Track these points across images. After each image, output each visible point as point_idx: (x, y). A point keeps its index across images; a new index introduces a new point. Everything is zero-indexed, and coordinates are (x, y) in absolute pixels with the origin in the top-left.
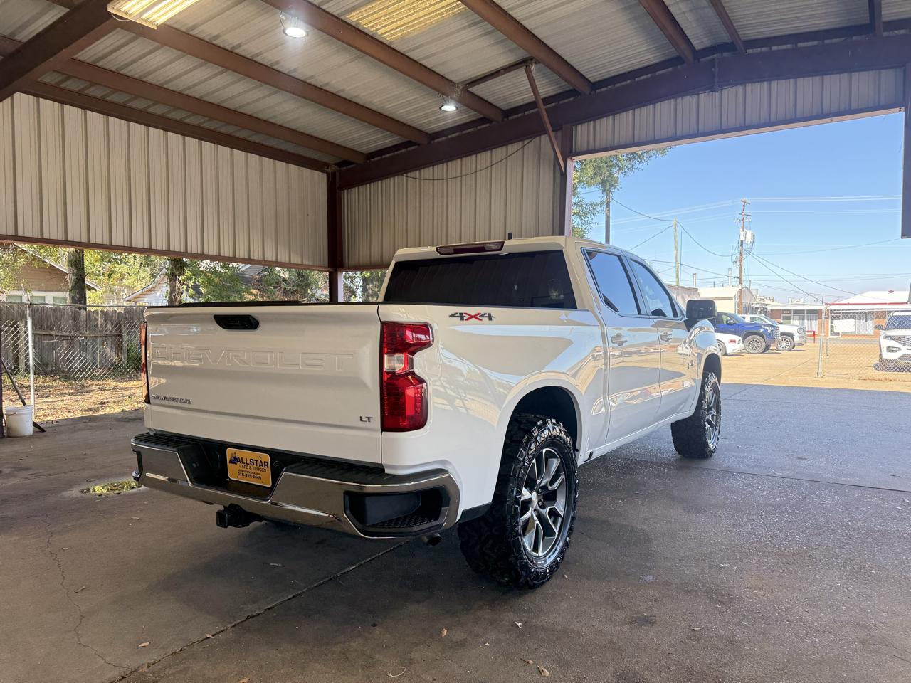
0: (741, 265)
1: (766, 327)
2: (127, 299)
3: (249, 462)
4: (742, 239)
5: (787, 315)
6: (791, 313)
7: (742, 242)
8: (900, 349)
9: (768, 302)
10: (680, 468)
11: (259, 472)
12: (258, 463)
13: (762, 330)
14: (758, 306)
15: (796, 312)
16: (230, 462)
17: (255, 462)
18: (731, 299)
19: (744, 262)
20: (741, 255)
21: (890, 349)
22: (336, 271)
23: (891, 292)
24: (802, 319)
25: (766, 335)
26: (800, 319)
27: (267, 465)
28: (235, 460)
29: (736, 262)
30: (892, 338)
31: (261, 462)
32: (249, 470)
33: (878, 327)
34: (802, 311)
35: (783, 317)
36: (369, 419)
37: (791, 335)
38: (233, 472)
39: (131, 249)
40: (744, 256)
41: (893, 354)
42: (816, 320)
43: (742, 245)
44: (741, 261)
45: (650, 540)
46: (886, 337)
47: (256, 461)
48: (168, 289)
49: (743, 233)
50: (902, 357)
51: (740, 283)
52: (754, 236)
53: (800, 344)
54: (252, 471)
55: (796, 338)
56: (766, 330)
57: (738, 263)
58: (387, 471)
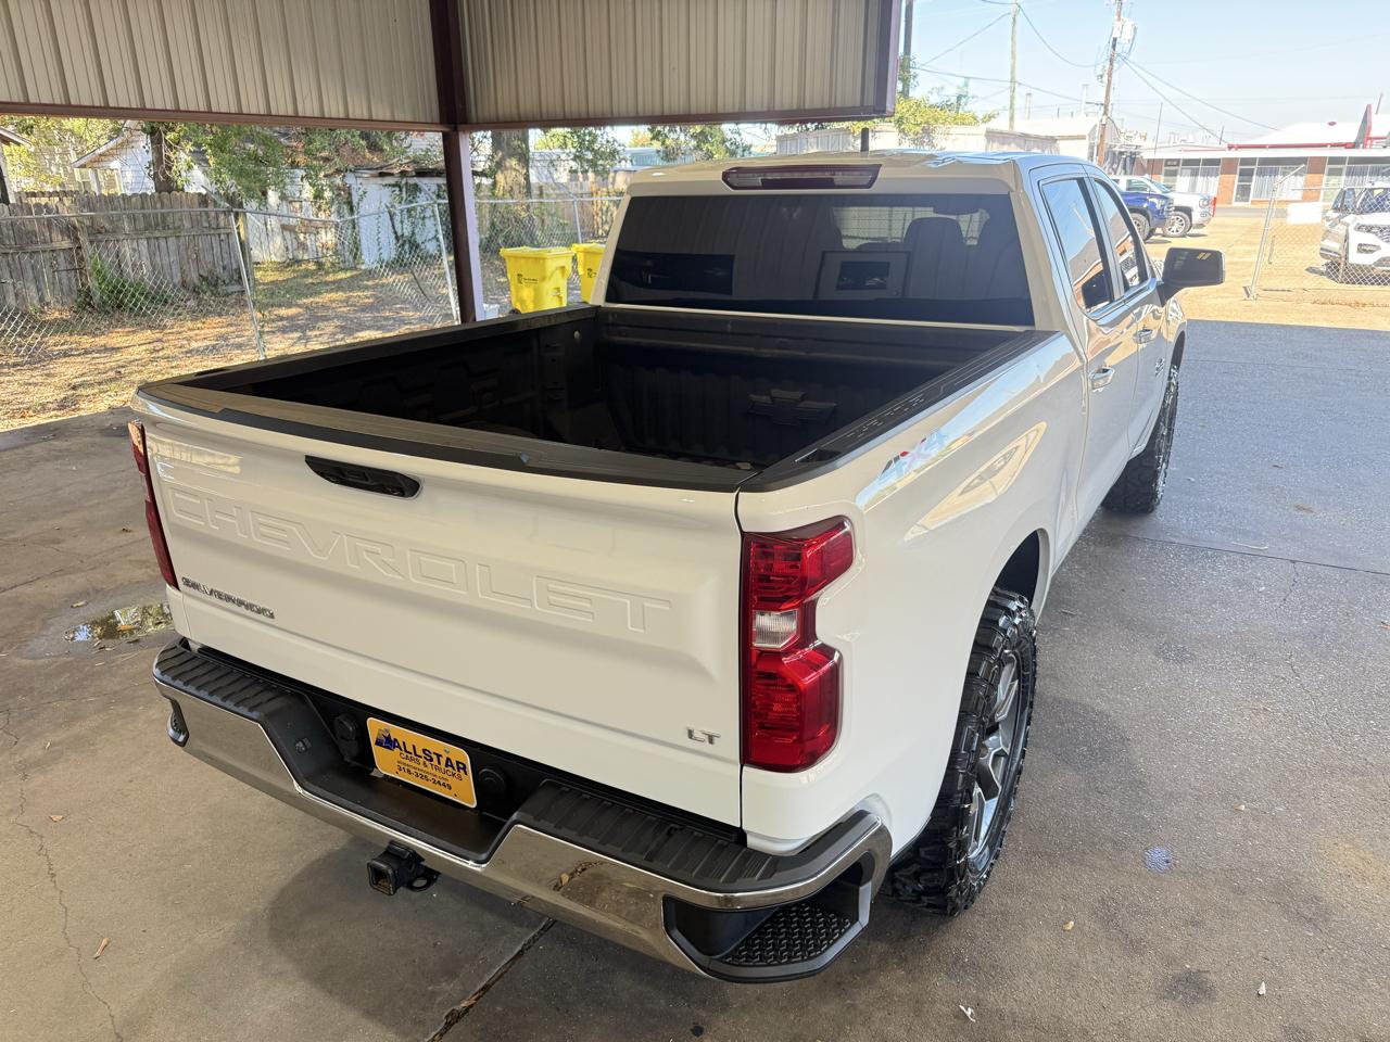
0: (1109, 82)
1: (1154, 200)
2: (78, 164)
3: (420, 752)
4: (1116, 34)
5: (1171, 167)
6: (1178, 165)
7: (1115, 40)
8: (1378, 248)
9: (1137, 141)
10: (1113, 541)
11: (446, 776)
12: (443, 760)
13: (1145, 205)
14: (1123, 150)
15: (1188, 162)
16: (378, 743)
17: (435, 757)
18: (1083, 138)
19: (1115, 76)
20: (1111, 64)
21: (1362, 249)
22: (456, 130)
23: (1332, 124)
24: (1194, 174)
25: (1152, 212)
26: (1192, 175)
27: (464, 768)
28: (389, 743)
29: (1102, 76)
30: (1369, 229)
31: (448, 759)
32: (421, 767)
33: (1341, 207)
34: (1195, 162)
35: (1166, 171)
36: (711, 740)
37: (1188, 211)
38: (386, 763)
39: (68, 110)
40: (1116, 65)
41: (1364, 255)
42: (1216, 175)
43: (1114, 46)
44: (1110, 75)
45: (1124, 740)
46: (1359, 228)
47: (439, 756)
48: (150, 157)
49: (1118, 24)
50: (1381, 262)
51: (1105, 113)
52: (1135, 29)
53: (1201, 226)
54: (430, 770)
55: (1196, 217)
56: (1153, 204)
57: (1105, 79)
58: (751, 841)
